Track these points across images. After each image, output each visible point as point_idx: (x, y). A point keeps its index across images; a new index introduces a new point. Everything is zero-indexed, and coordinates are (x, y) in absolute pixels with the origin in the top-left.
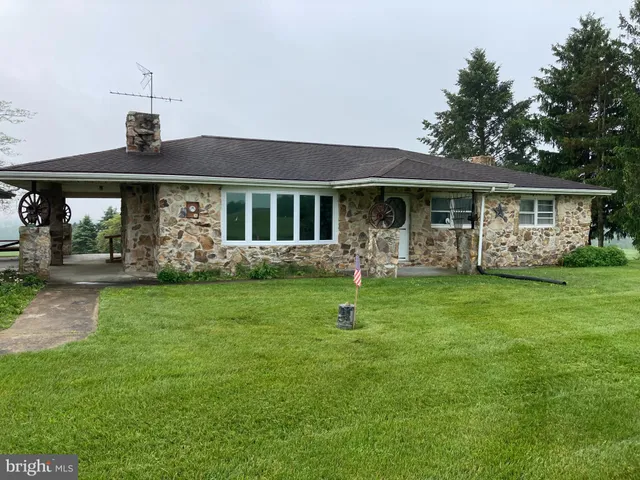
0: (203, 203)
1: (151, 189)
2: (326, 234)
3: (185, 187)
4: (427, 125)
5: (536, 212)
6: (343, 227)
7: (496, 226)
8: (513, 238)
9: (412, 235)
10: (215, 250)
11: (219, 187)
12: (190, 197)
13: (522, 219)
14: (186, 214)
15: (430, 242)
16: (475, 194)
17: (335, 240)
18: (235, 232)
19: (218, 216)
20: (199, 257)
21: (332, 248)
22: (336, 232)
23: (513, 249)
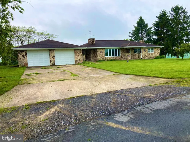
0: (103, 51)
1: (96, 49)
2: (119, 55)
3: (100, 49)
4: (130, 33)
5: (151, 50)
6: (121, 54)
7: (144, 53)
8: (147, 55)
9: (131, 54)
10: (104, 57)
11: (105, 49)
12: (101, 50)
13: (148, 52)
14: (101, 53)
15: (134, 56)
16: (141, 48)
17: (120, 56)
18: (107, 55)
19: (104, 53)
20: (102, 58)
21: (120, 57)
22: (120, 54)
23: (147, 56)
